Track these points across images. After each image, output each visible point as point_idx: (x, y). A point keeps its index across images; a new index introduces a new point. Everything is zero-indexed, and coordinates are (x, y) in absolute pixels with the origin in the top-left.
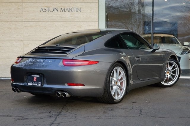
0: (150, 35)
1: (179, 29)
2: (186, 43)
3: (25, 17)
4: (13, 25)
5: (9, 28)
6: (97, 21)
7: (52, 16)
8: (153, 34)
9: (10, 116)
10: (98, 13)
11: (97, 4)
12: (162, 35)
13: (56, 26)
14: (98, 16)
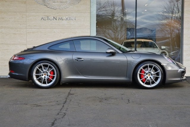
0: (134, 40)
1: (157, 35)
2: (163, 47)
3: (28, 25)
4: (18, 31)
5: (14, 34)
6: (89, 28)
7: (51, 24)
8: (136, 39)
9: (27, 104)
10: (90, 21)
11: (90, 14)
12: (143, 40)
13: (54, 32)
14: (90, 24)
